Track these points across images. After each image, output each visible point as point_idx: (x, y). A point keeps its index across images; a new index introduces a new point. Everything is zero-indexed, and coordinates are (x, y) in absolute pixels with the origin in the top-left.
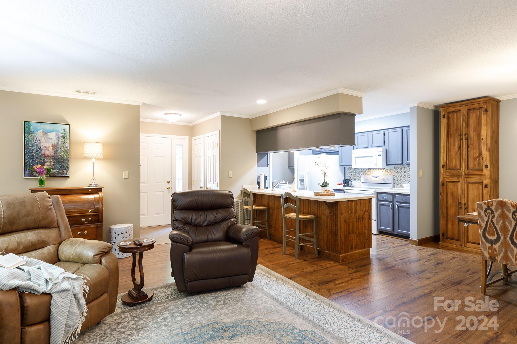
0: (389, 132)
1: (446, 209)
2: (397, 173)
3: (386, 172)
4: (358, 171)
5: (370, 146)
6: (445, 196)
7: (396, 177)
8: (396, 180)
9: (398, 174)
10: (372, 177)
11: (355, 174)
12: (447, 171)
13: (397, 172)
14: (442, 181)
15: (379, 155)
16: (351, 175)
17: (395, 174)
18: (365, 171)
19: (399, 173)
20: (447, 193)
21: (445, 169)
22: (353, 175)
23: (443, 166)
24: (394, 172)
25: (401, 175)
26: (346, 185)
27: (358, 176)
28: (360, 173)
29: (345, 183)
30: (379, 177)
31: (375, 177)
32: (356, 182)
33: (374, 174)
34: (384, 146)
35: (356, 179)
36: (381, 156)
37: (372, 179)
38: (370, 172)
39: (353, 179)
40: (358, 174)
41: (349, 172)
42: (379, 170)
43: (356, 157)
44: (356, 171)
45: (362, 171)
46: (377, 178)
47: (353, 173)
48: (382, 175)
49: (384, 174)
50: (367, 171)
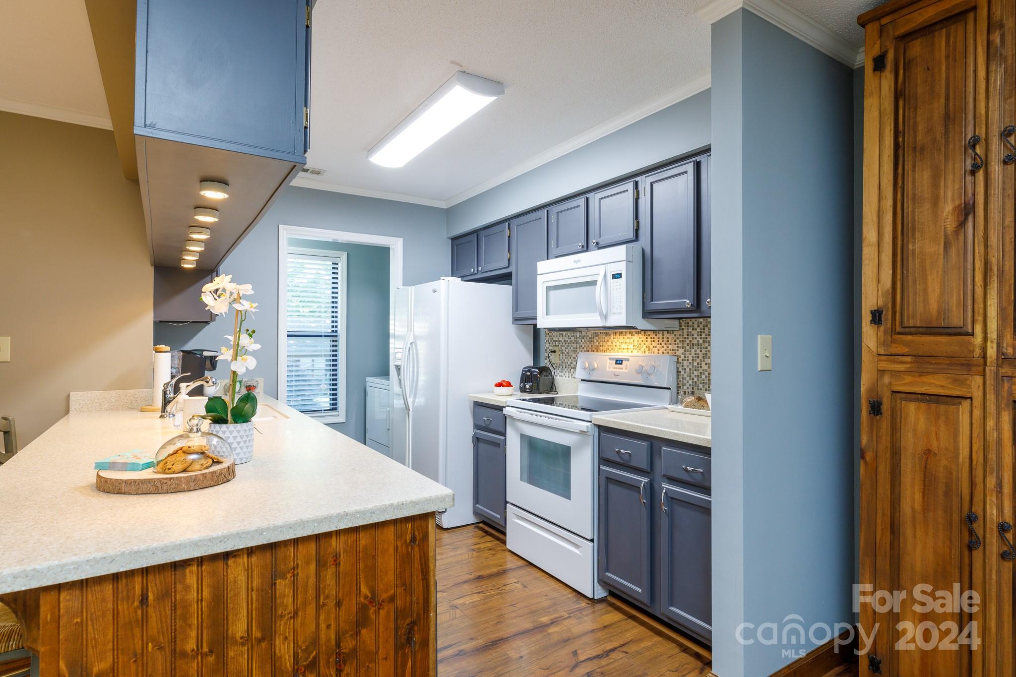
0: (652, 184)
2: (688, 348)
3: (654, 344)
4: (573, 339)
5: (593, 240)
6: (884, 469)
7: (685, 363)
8: (685, 376)
9: (693, 351)
10: (609, 361)
11: (563, 348)
12: (893, 341)
13: (688, 341)
14: (870, 391)
15: (614, 277)
16: (554, 352)
17: (682, 351)
18: (591, 340)
19: (696, 347)
20: (896, 453)
21: (885, 332)
22: (557, 353)
23: (873, 313)
24: (680, 345)
25: (701, 356)
26: (527, 386)
27: (572, 358)
28: (578, 346)
29: (525, 382)
30: (628, 360)
31: (616, 363)
32: (567, 376)
33: (616, 349)
34: (634, 239)
35: (567, 366)
36: (621, 277)
37: (608, 369)
38: (604, 343)
39: (558, 365)
40: (572, 348)
41: (550, 341)
42: (632, 336)
43: (547, 287)
44: (566, 339)
45: (583, 340)
46: (621, 364)
47: (558, 346)
48: (640, 354)
49: (647, 352)
50: (597, 338)
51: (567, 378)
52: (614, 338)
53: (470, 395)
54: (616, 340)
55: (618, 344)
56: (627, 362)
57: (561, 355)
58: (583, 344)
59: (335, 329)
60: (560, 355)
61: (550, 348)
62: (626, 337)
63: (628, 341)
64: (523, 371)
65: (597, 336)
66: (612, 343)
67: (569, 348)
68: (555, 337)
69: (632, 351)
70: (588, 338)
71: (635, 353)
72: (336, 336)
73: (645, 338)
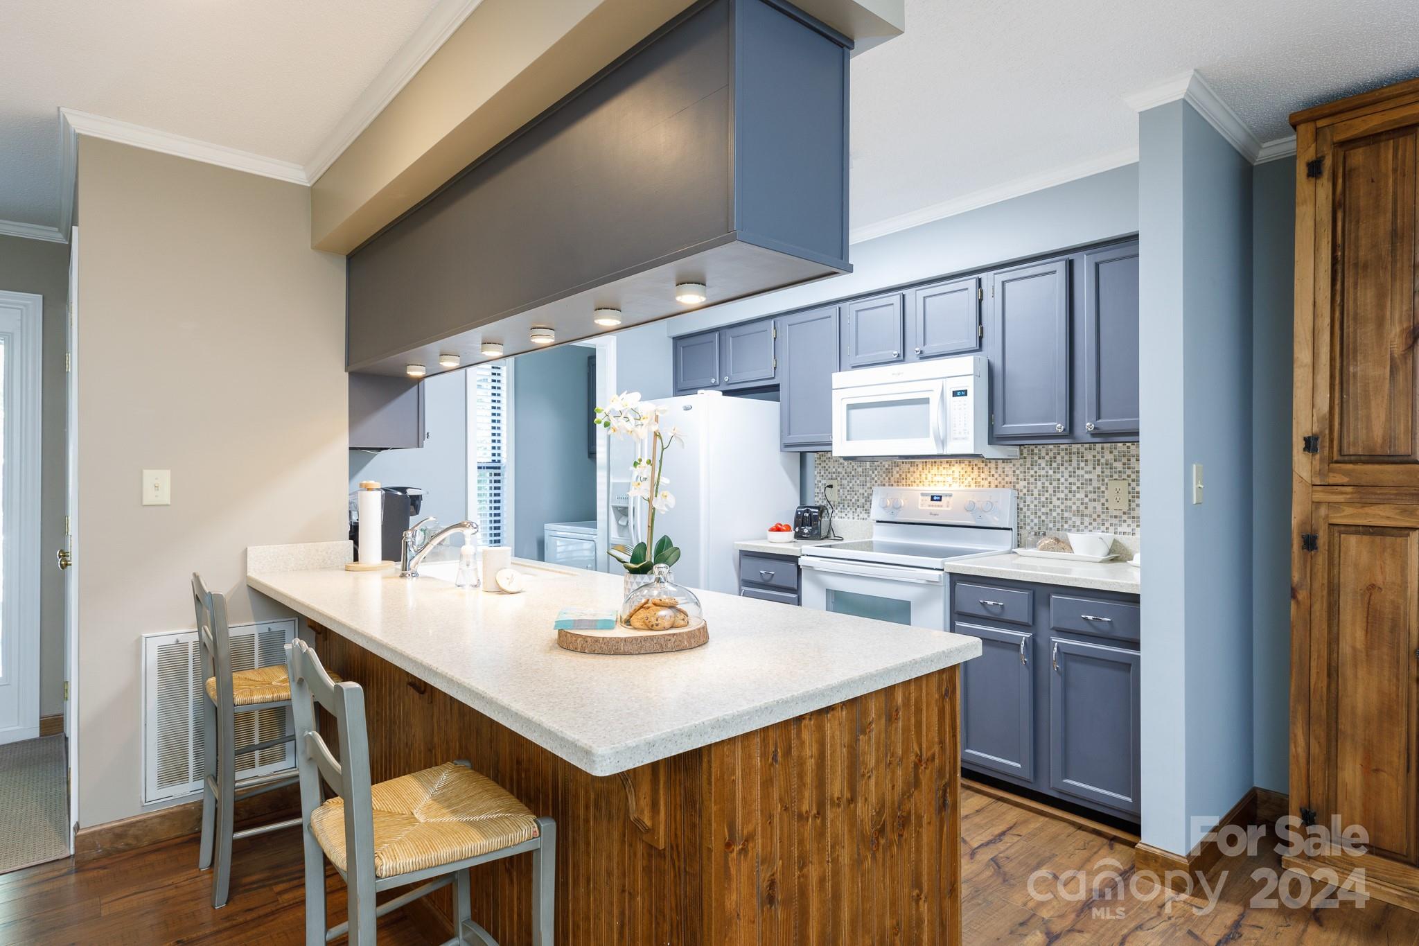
0: (1004, 283)
1: (1329, 675)
2: (1032, 480)
3: (983, 476)
4: (860, 470)
5: (913, 351)
6: (1319, 609)
7: (1029, 499)
8: (1028, 513)
9: (1039, 484)
10: (921, 497)
11: (845, 482)
12: (1330, 470)
13: (1032, 472)
14: (1303, 524)
15: (955, 394)
16: (831, 486)
17: (1023, 483)
18: (889, 471)
19: (1043, 480)
20: (1333, 590)
21: (1322, 460)
22: (836, 487)
23: (1307, 440)
24: (1021, 476)
25: (1051, 490)
26: (805, 532)
27: (858, 494)
28: (868, 479)
29: (802, 526)
30: (950, 495)
31: (932, 499)
32: (851, 516)
33: (926, 483)
34: (978, 348)
35: (851, 503)
36: (966, 395)
37: (920, 507)
38: (909, 475)
39: (836, 503)
40: (858, 482)
41: (822, 473)
42: (950, 465)
43: (848, 405)
44: (848, 470)
45: (876, 472)
46: (940, 500)
47: (836, 479)
48: (963, 488)
49: (973, 485)
50: (898, 469)
51: (851, 520)
52: (923, 469)
53: (736, 543)
54: (926, 472)
55: (929, 476)
56: (948, 498)
57: (841, 491)
58: (876, 476)
59: (496, 458)
60: (839, 491)
61: (823, 482)
62: (941, 468)
63: (944, 472)
64: (797, 512)
65: (898, 466)
66: (920, 475)
67: (853, 482)
68: (832, 467)
69: (950, 485)
70: (884, 469)
71: (955, 486)
72: (499, 468)
73: (969, 469)
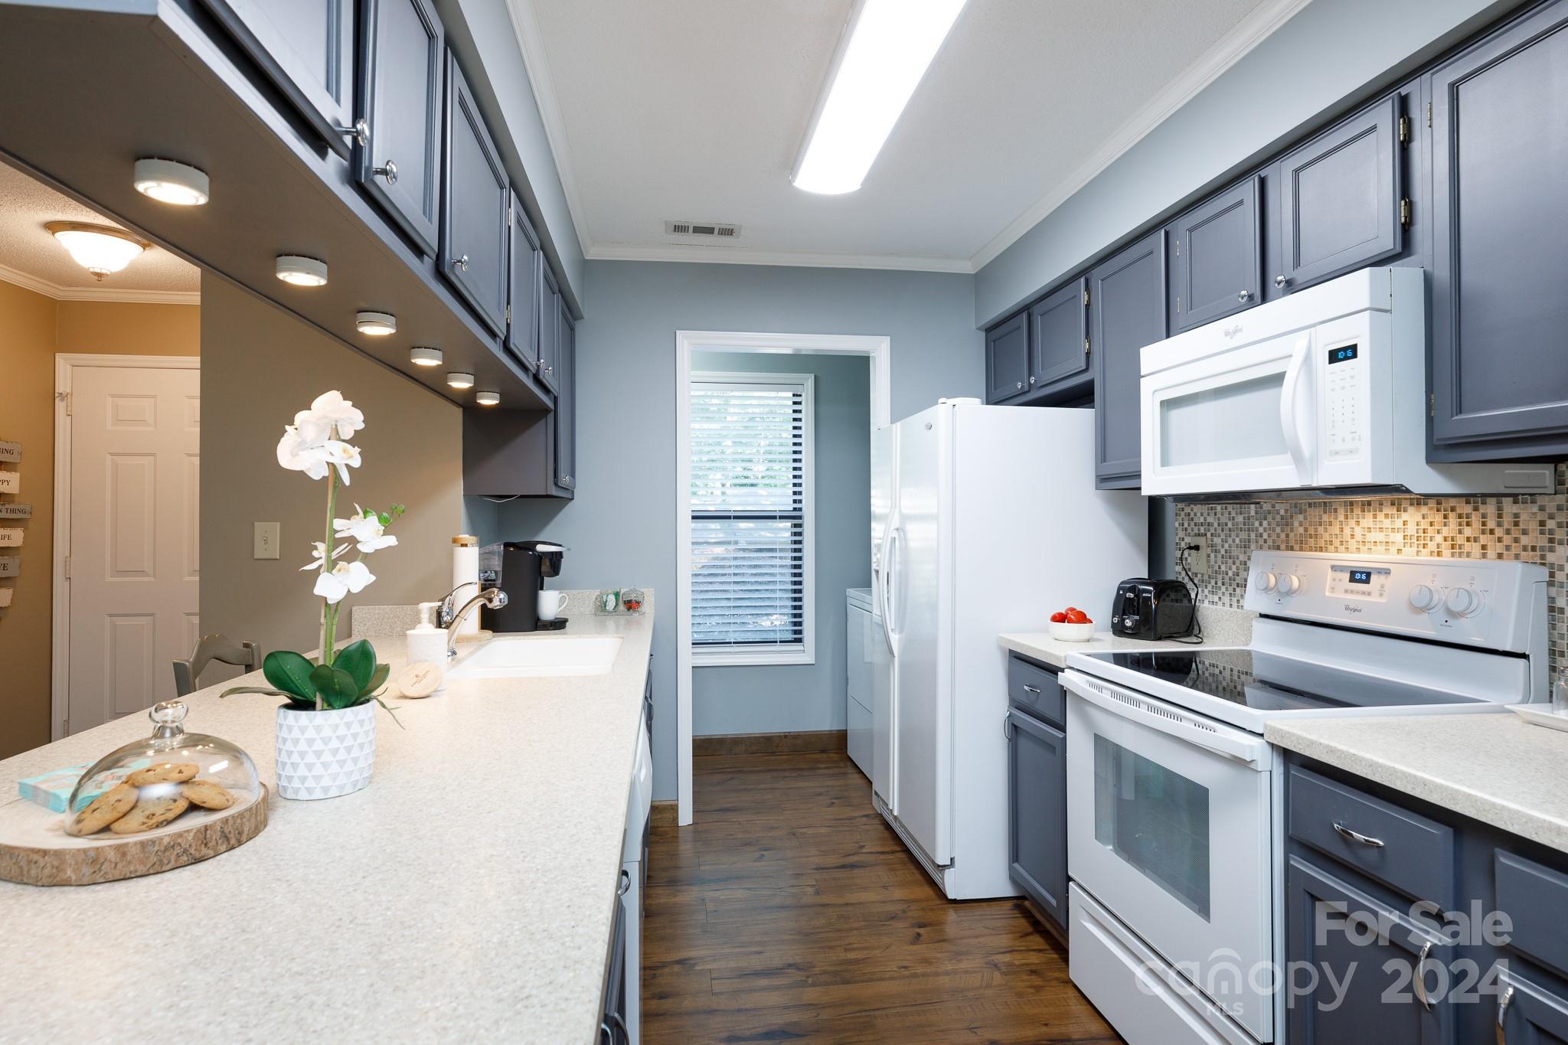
0: (1453, 92)
3: (1468, 531)
4: (1240, 519)
5: (1277, 277)
10: (1330, 574)
11: (1217, 541)
15: (1334, 356)
16: (1197, 548)
17: (1564, 551)
18: (1286, 522)
22: (1203, 551)
26: (1128, 623)
27: (1238, 563)
28: (1253, 535)
29: (1124, 614)
30: (1387, 572)
31: (1352, 580)
32: (1228, 603)
33: (1353, 544)
34: (1399, 249)
35: (1227, 580)
36: (1355, 356)
37: (1327, 594)
38: (1321, 530)
39: (1206, 577)
40: (1237, 541)
41: (1186, 525)
42: (1398, 510)
43: (1162, 403)
44: (1223, 520)
45: (1265, 523)
46: (1367, 581)
47: (1206, 535)
48: (1424, 557)
49: (1447, 552)
50: (1301, 517)
51: (1227, 607)
52: (1346, 517)
53: (1000, 635)
54: (1352, 523)
55: (1358, 531)
56: (1382, 577)
57: (1212, 555)
58: (1265, 530)
59: (797, 506)
60: (1209, 556)
61: (1188, 540)
62: (1381, 516)
63: (1387, 523)
64: (1119, 589)
65: (1301, 513)
66: (1342, 530)
67: (1230, 541)
68: (1199, 515)
69: (1399, 551)
70: (1278, 518)
71: (1409, 553)
72: (800, 517)
73: (1438, 518)
